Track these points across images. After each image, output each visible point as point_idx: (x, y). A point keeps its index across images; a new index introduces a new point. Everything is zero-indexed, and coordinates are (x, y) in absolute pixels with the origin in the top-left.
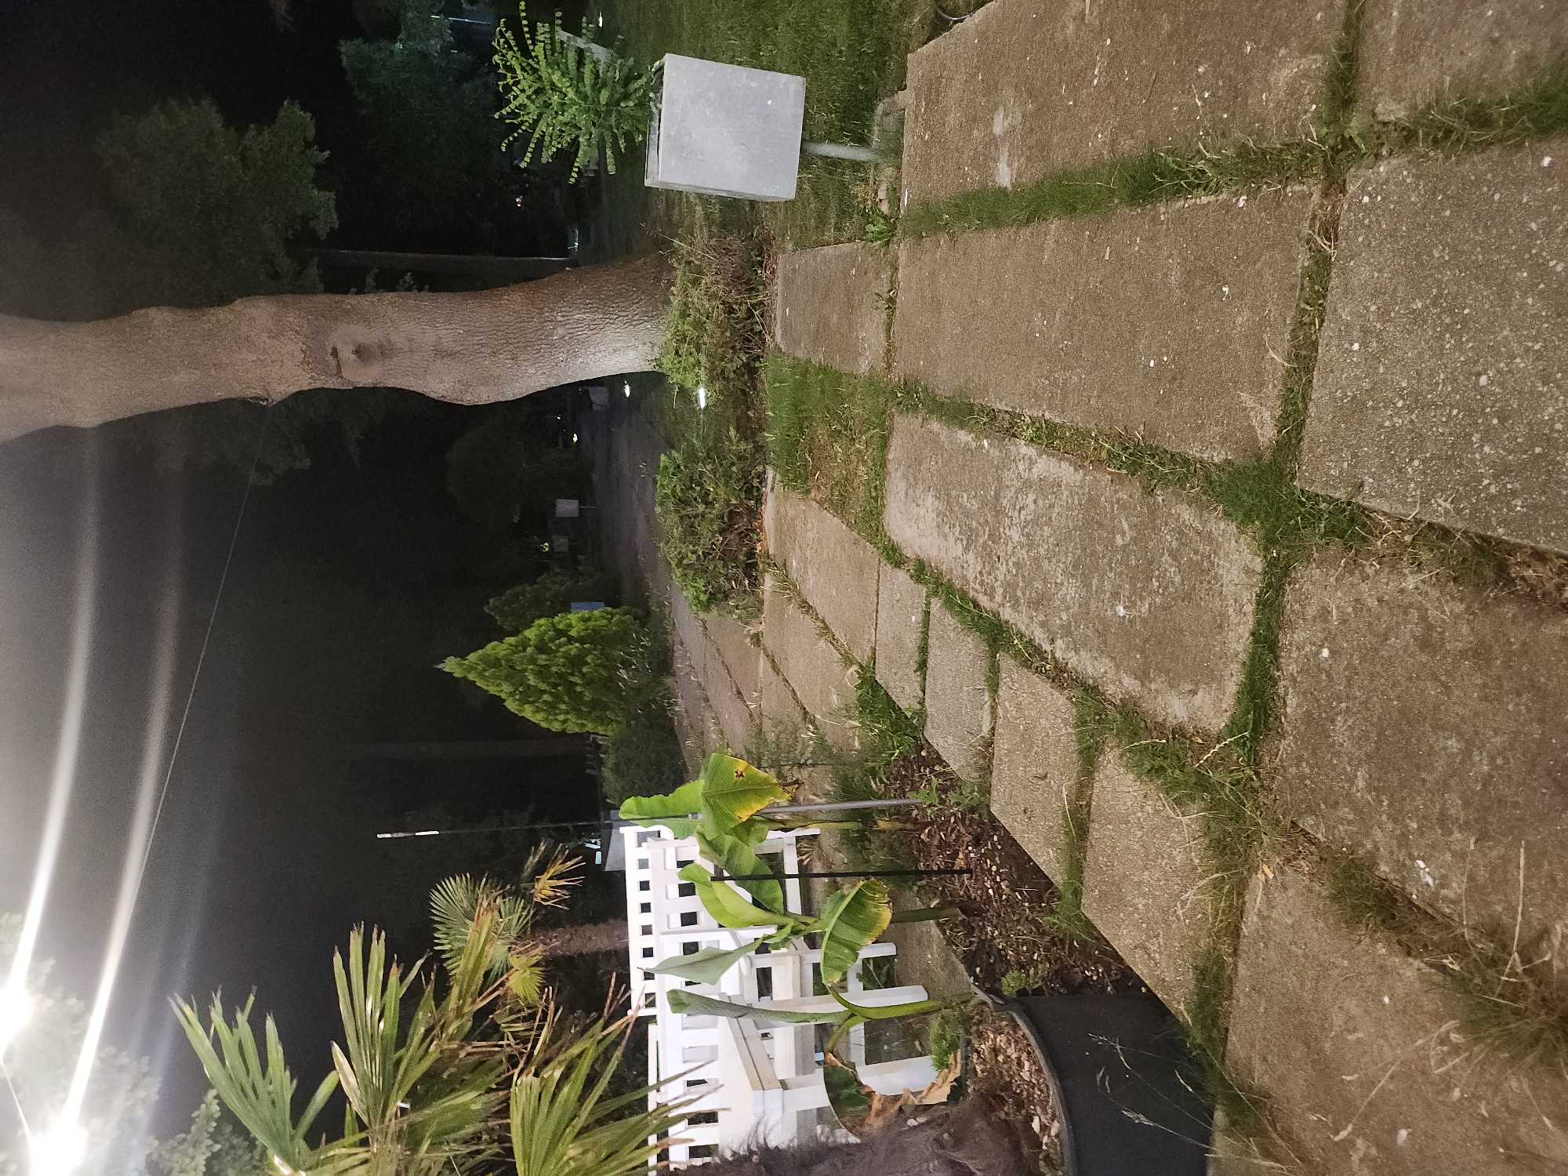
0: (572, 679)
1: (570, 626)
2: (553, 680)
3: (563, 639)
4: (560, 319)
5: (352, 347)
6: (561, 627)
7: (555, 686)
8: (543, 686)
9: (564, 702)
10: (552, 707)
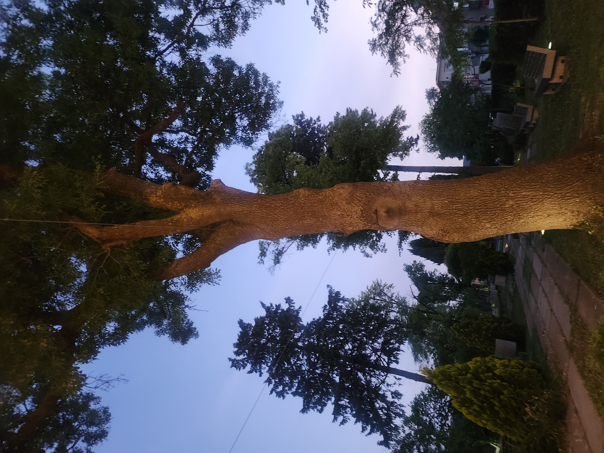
0: (492, 400)
1: (495, 366)
2: (481, 398)
3: (490, 374)
4: (511, 195)
5: (384, 210)
6: (489, 365)
7: (483, 402)
8: (476, 401)
9: (487, 414)
10: (478, 415)
